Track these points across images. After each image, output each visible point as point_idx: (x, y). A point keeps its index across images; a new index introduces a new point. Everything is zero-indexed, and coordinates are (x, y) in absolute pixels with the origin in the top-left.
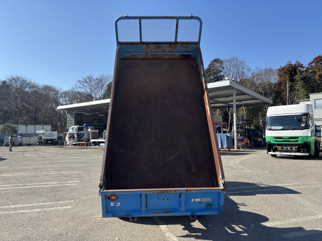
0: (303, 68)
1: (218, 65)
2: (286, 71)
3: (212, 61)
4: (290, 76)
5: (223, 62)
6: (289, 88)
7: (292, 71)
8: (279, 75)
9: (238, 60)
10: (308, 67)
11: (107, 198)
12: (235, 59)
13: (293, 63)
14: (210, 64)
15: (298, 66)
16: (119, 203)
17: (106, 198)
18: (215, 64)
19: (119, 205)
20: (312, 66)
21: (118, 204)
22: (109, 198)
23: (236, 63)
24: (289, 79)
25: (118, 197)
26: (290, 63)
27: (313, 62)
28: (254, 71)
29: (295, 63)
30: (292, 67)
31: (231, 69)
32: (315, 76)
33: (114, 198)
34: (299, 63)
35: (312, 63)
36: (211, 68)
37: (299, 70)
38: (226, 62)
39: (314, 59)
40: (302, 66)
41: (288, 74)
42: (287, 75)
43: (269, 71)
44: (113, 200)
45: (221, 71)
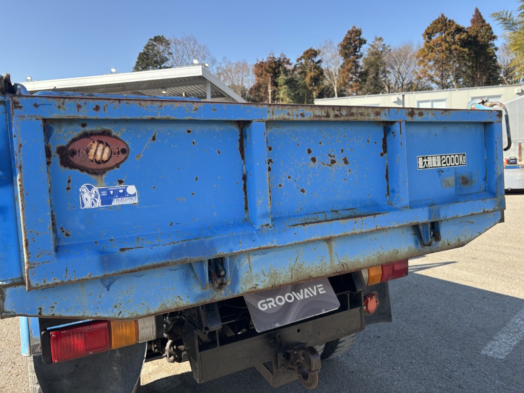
0: (290, 64)
1: (161, 48)
2: (268, 68)
3: (150, 40)
4: (273, 76)
5: (169, 44)
6: (271, 95)
7: (276, 68)
8: (256, 74)
9: (195, 43)
10: (296, 65)
11: (56, 158)
12: (190, 40)
13: (277, 56)
14: (149, 45)
15: (284, 61)
16: (132, 189)
17: (48, 154)
18: (156, 46)
19: (135, 200)
20: (301, 63)
21: (124, 194)
22: (67, 157)
23: (192, 48)
24: (272, 81)
25: (124, 151)
26: (272, 56)
27: (302, 57)
28: (220, 64)
29: (279, 57)
30: (275, 62)
31: (184, 57)
32: (305, 79)
33: (100, 152)
34: (285, 56)
35: (301, 59)
36: (149, 52)
37: (285, 69)
38: (175, 44)
39: (304, 53)
40: (288, 63)
41: (270, 73)
42: (269, 75)
43: (242, 67)
44: (97, 170)
45: (167, 60)
